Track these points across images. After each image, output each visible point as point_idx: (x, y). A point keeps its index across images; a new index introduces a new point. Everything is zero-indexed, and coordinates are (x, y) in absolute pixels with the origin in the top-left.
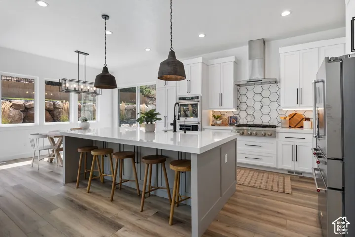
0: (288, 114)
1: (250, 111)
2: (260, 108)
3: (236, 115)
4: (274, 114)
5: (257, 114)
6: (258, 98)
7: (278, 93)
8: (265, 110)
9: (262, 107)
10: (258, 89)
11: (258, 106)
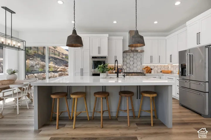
0: (144, 67)
1: (128, 65)
2: (132, 64)
3: (121, 68)
4: (139, 67)
5: (131, 67)
6: (132, 59)
7: (141, 57)
8: (135, 65)
9: (133, 64)
10: (132, 55)
11: (131, 63)
